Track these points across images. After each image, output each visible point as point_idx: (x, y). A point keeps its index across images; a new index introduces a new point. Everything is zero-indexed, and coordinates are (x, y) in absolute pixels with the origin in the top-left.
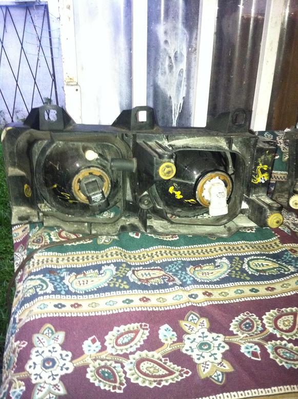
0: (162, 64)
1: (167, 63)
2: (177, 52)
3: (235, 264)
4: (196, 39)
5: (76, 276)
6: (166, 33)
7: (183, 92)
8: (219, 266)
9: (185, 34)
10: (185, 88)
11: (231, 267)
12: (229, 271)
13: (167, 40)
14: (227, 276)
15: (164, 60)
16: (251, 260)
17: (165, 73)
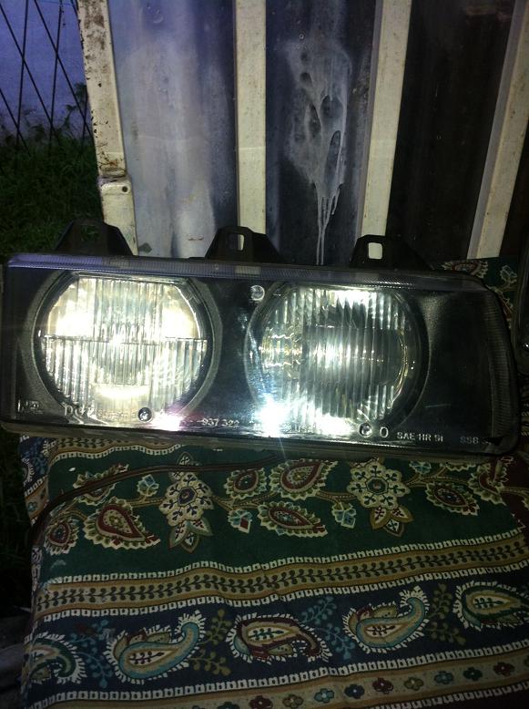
0: (296, 120)
1: (307, 119)
2: (328, 97)
3: (437, 603)
4: (368, 68)
5: (128, 640)
6: (304, 57)
7: (339, 176)
8: (406, 609)
9: (345, 61)
10: (344, 167)
11: (431, 610)
12: (426, 621)
13: (308, 71)
14: (422, 635)
15: (301, 112)
16: (468, 591)
17: (303, 137)
